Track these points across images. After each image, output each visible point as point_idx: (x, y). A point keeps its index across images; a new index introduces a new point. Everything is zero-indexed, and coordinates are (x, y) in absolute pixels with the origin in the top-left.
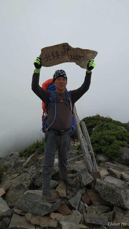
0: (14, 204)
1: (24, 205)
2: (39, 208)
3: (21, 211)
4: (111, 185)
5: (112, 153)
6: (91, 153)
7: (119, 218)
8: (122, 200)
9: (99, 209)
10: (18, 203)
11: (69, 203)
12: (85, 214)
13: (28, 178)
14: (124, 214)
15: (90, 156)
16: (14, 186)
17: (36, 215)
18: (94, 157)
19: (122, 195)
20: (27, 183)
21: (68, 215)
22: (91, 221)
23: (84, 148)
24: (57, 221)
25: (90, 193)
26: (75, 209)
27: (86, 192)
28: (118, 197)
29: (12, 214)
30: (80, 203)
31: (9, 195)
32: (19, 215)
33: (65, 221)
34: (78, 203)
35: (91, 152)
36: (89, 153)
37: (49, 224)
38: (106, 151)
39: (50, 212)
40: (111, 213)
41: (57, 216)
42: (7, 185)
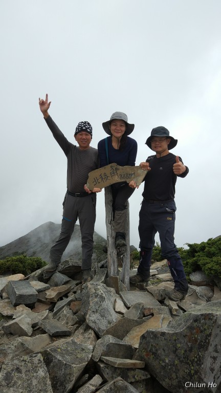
8: (88, 310)
9: (72, 319)
14: (84, 331)
19: (91, 304)
28: (87, 306)
39: (20, 303)
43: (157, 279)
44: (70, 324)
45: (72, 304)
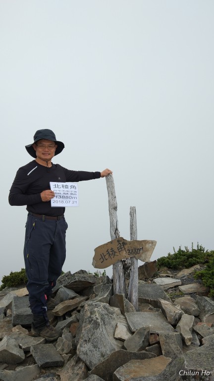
43: (180, 291)
44: (65, 351)
45: (72, 326)
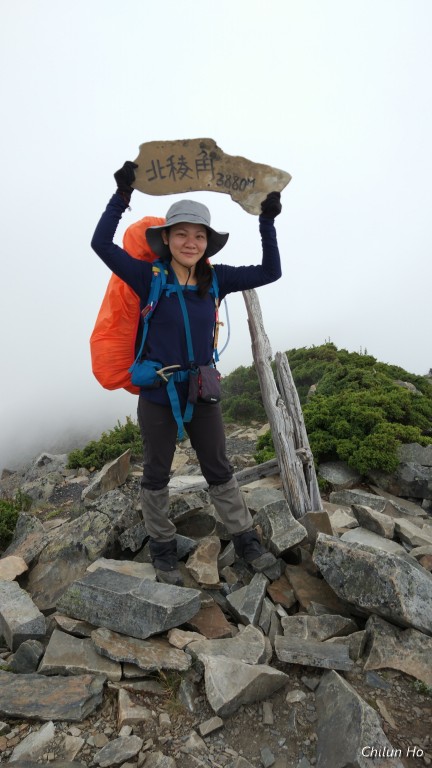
0: (57, 601)
1: (87, 606)
2: (135, 613)
3: (77, 622)
4: (361, 552)
5: (371, 460)
6: (304, 454)
7: (383, 651)
8: (395, 596)
9: (322, 622)
10: (68, 598)
11: (228, 603)
12: (277, 637)
13: (100, 524)
14: (398, 638)
15: (298, 463)
16: (56, 549)
17: (123, 635)
18: (313, 467)
19: (395, 582)
20: (95, 540)
21: (224, 637)
22: (295, 657)
23: (283, 436)
24: (191, 653)
25: (296, 576)
26: (245, 622)
27: (283, 573)
28: (382, 588)
29: (49, 633)
30: (262, 603)
31: (39, 578)
32: (71, 633)
33: (215, 654)
34: (257, 606)
35: (303, 450)
36: (297, 454)
37: (166, 660)
38: (351, 454)
39: (169, 627)
40: (358, 637)
41: (191, 639)
42: (31, 546)
